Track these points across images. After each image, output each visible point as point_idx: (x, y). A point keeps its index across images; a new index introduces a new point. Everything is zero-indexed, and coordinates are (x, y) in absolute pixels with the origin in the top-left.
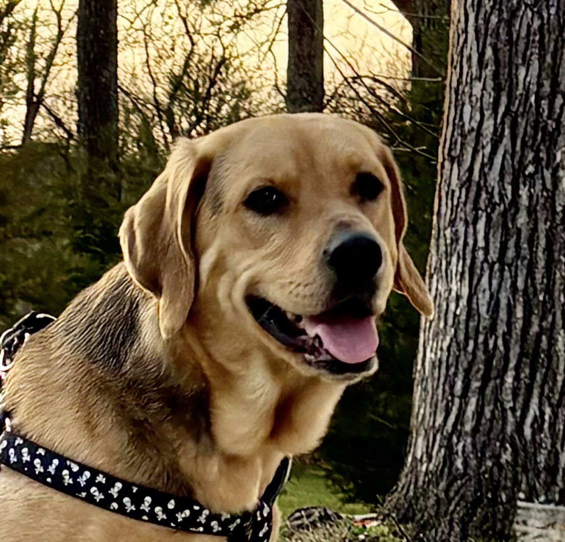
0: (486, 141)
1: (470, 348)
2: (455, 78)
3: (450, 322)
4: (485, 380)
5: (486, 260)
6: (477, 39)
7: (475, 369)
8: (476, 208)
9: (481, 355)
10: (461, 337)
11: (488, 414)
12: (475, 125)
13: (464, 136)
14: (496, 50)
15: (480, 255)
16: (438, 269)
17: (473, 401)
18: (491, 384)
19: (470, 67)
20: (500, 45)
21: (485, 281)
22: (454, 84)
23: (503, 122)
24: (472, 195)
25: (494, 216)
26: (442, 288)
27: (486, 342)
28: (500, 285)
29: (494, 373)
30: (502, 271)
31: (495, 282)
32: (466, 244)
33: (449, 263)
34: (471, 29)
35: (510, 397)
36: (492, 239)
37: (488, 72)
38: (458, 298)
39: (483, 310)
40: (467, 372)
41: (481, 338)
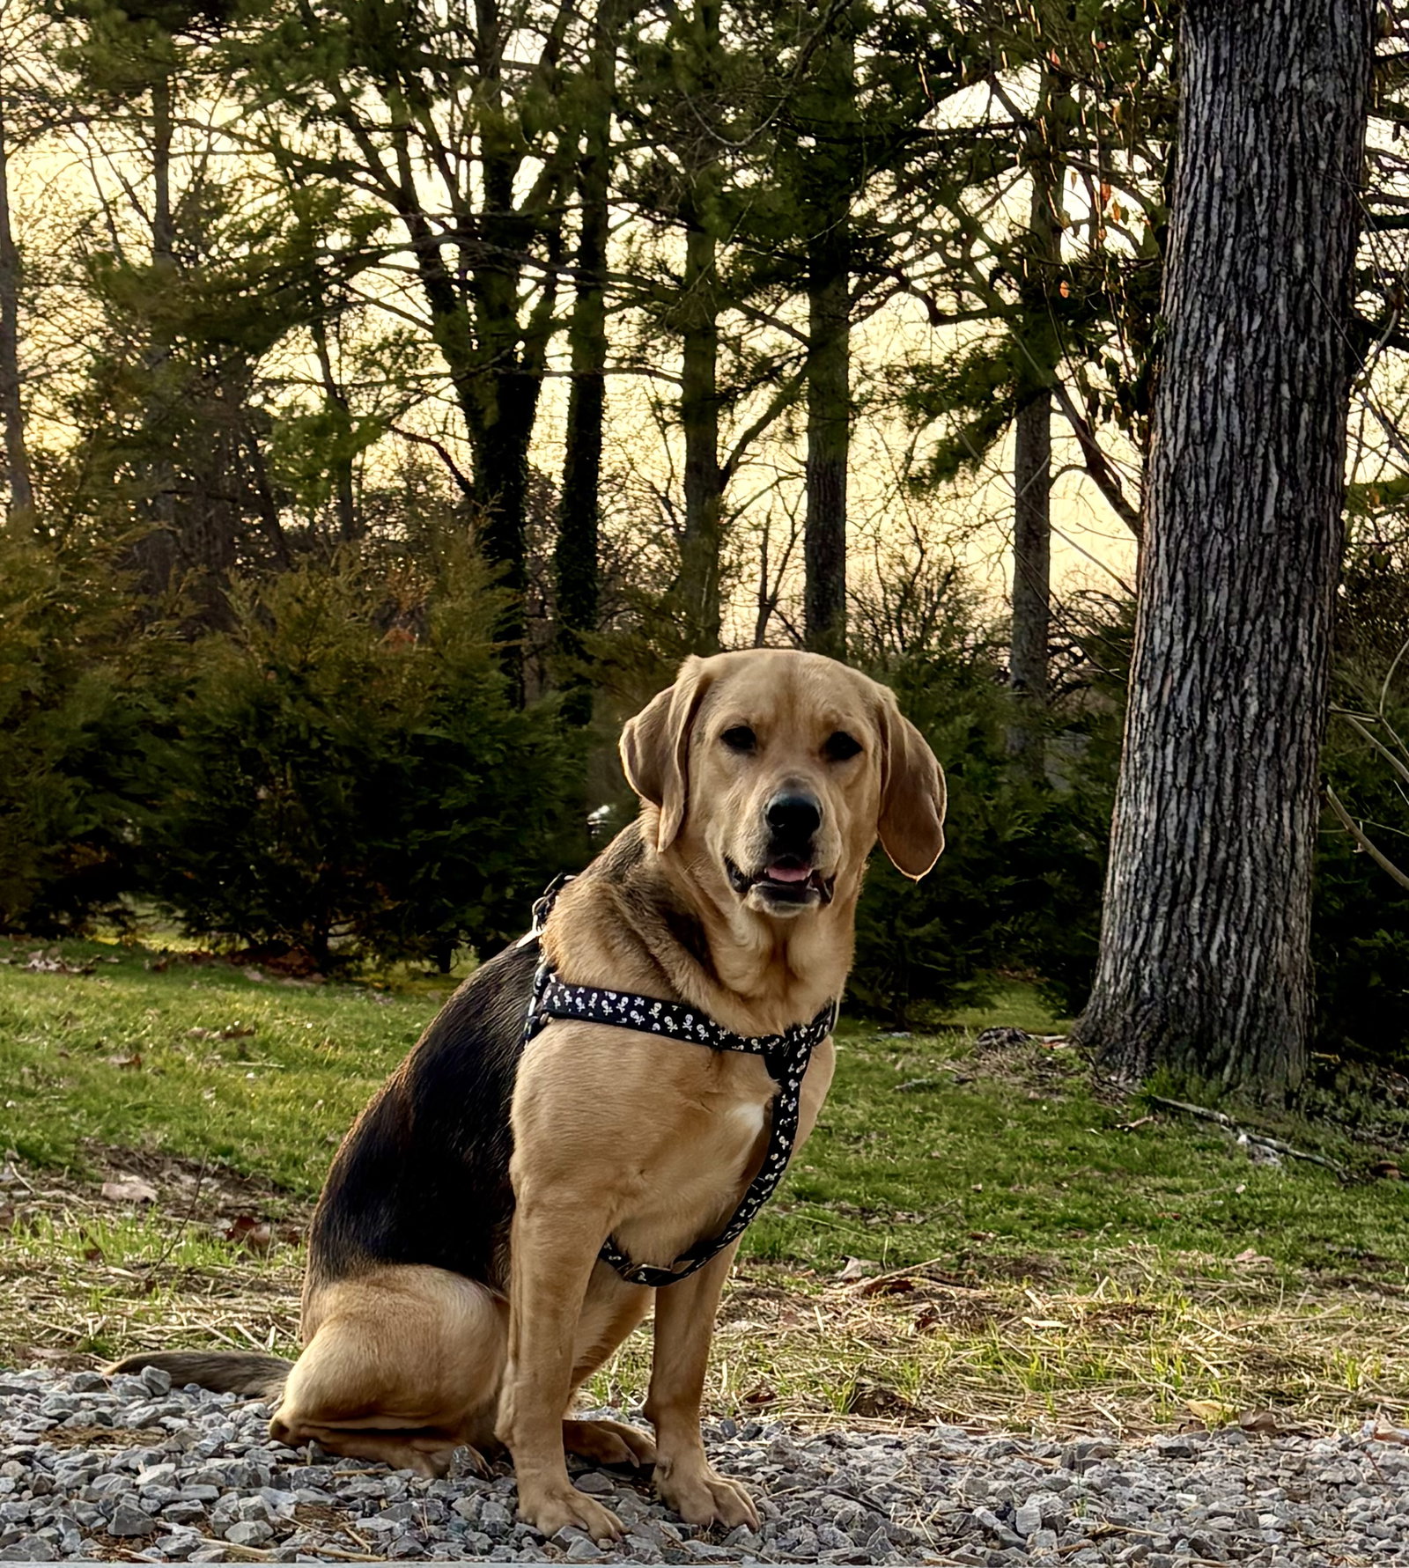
0: (1175, 665)
1: (1158, 873)
2: (1146, 602)
3: (1139, 845)
4: (1172, 905)
5: (1174, 785)
6: (1168, 562)
7: (1162, 893)
8: (1165, 733)
9: (1168, 880)
10: (1150, 861)
11: (1175, 939)
12: (1165, 649)
13: (1154, 660)
14: (1186, 575)
15: (1169, 779)
16: (1127, 792)
17: (1160, 925)
18: (1178, 909)
19: (1161, 591)
20: (1190, 570)
21: (1173, 805)
22: (1145, 607)
23: (1192, 648)
24: (1161, 720)
25: (1183, 741)
26: (1131, 811)
27: (1173, 867)
28: (1188, 810)
29: (1181, 899)
30: (1190, 796)
31: (1183, 807)
32: (1154, 768)
33: (1138, 787)
34: (1162, 553)
35: (1196, 923)
36: (1180, 765)
37: (1179, 596)
38: (1147, 822)
39: (1171, 835)
40: (1155, 896)
41: (1169, 864)
